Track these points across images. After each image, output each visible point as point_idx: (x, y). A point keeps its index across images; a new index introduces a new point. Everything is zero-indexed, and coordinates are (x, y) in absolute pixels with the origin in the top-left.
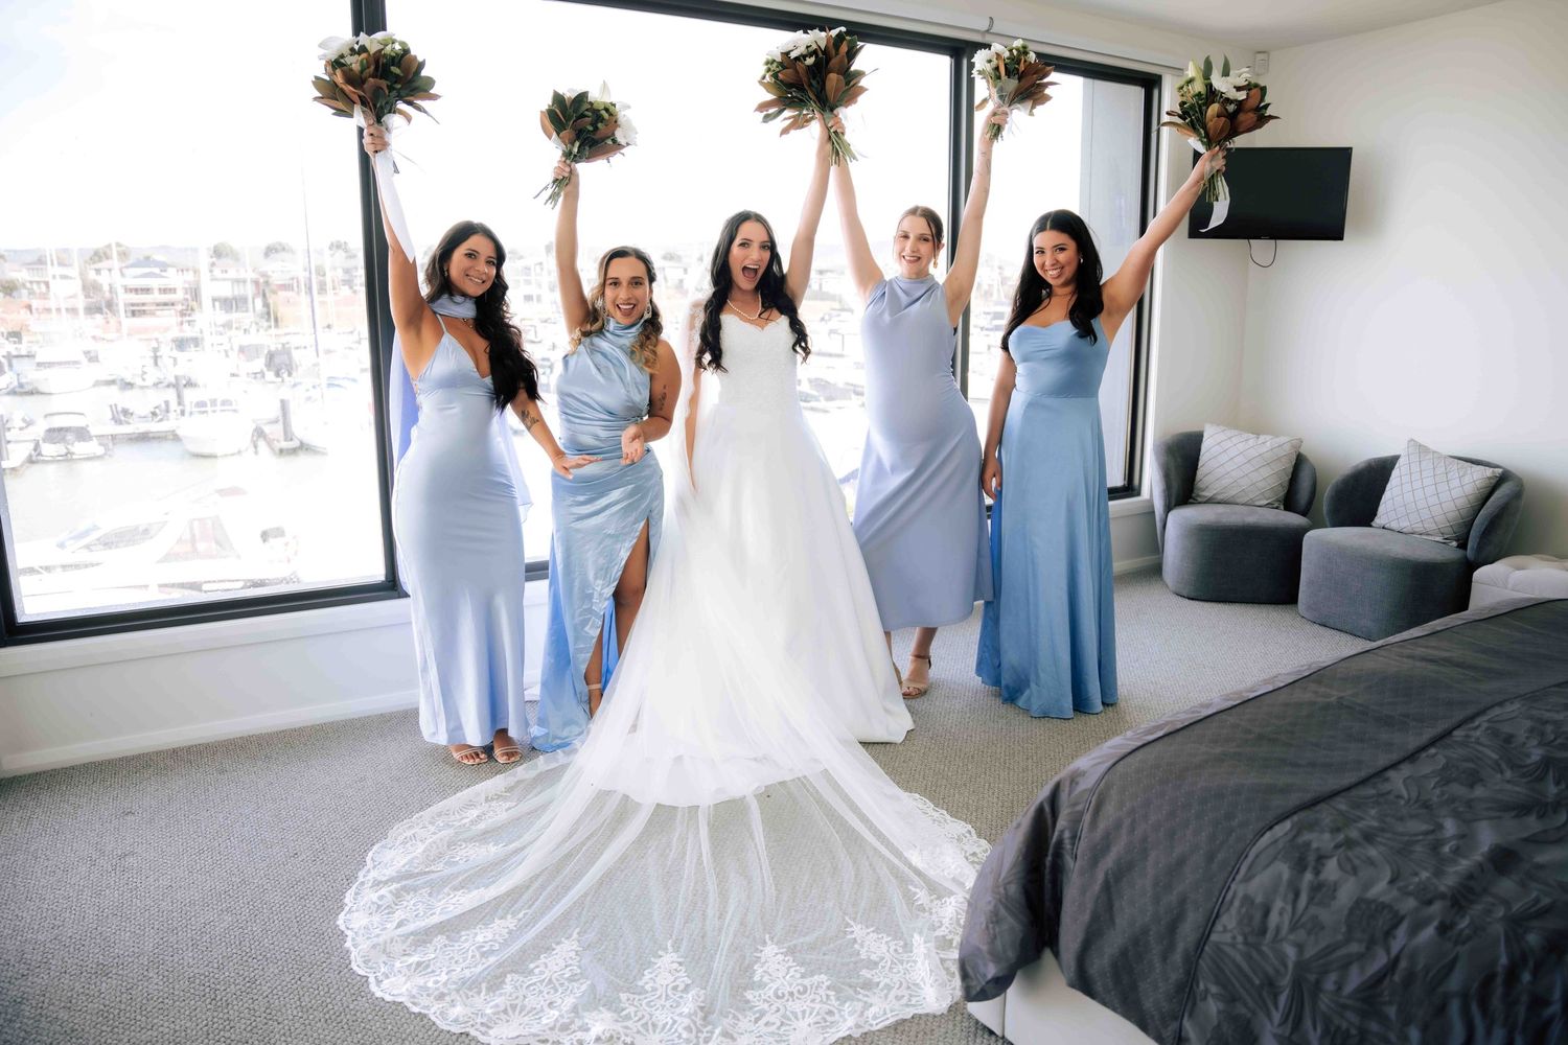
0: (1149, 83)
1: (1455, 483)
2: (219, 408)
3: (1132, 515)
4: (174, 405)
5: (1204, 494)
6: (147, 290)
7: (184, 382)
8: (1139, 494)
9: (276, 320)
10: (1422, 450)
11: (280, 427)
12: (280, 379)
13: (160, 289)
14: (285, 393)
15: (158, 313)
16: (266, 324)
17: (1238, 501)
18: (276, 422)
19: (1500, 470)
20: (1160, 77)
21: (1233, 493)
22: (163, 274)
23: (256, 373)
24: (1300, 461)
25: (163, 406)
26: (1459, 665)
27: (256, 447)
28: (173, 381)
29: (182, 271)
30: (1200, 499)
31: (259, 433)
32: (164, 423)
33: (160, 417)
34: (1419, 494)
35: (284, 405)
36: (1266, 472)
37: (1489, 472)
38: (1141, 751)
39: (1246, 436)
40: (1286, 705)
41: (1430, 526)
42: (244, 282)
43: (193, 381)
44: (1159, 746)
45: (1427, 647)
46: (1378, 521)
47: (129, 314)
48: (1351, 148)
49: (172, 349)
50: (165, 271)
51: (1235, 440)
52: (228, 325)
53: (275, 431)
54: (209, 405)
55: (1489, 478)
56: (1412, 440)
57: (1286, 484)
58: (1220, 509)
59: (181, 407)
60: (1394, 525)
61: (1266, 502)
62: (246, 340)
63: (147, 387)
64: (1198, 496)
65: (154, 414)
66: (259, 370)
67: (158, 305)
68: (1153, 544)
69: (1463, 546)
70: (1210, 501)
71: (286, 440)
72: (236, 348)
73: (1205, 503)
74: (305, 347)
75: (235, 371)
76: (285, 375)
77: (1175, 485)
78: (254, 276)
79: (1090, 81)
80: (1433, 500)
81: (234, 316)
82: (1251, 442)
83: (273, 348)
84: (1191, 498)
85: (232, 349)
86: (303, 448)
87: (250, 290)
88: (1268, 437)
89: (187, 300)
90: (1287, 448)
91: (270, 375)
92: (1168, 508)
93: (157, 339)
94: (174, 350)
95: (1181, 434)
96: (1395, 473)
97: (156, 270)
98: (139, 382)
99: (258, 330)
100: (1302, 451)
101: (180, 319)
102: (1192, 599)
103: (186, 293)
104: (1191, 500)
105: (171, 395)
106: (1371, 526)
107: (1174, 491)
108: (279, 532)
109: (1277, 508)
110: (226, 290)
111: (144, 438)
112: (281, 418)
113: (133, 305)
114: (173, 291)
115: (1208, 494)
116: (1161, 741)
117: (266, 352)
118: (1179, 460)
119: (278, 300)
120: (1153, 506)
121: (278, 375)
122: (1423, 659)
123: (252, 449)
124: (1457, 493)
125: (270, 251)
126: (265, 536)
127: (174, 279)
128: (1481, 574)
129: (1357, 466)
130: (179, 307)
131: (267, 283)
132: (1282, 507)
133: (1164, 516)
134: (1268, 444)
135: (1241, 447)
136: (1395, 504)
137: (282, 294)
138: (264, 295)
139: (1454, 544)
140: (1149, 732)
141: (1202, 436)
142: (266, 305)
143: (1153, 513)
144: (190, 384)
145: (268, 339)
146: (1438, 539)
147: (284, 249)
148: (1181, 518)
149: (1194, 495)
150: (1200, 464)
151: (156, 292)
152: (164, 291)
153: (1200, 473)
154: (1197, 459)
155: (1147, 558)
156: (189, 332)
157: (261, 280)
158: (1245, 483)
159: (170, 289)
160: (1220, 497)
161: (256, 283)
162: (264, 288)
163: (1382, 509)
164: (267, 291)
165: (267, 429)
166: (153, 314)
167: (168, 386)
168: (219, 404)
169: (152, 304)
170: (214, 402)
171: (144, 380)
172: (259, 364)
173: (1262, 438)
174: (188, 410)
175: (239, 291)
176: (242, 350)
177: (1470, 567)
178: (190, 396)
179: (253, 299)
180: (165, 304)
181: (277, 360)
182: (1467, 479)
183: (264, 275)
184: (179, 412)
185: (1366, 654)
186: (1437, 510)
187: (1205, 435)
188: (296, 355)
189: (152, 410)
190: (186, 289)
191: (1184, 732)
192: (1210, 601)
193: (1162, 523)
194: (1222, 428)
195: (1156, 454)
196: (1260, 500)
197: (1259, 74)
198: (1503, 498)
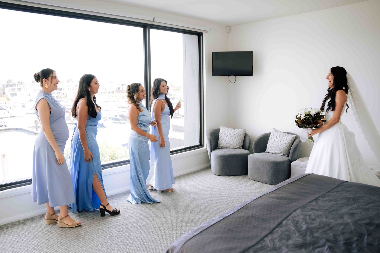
0: (200, 35)
1: (285, 139)
3: (202, 153)
5: (221, 146)
8: (203, 147)
10: (276, 130)
17: (231, 147)
19: (296, 135)
20: (202, 33)
21: (229, 145)
24: (246, 135)
26: (285, 199)
30: (220, 147)
34: (276, 143)
36: (237, 139)
37: (293, 136)
38: (193, 238)
39: (231, 129)
40: (236, 218)
41: (280, 151)
44: (198, 236)
45: (276, 193)
46: (267, 151)
48: (252, 52)
51: (228, 130)
55: (293, 138)
56: (274, 128)
57: (243, 142)
58: (225, 150)
60: (271, 152)
61: (237, 147)
64: (219, 146)
69: (288, 156)
70: (223, 148)
73: (221, 148)
77: (213, 144)
79: (184, 34)
80: (280, 144)
82: (233, 131)
84: (217, 147)
88: (237, 129)
90: (242, 131)
92: (211, 151)
95: (214, 129)
96: (270, 137)
100: (246, 132)
102: (219, 176)
104: (217, 148)
106: (265, 152)
107: (212, 146)
109: (240, 149)
115: (222, 146)
116: (199, 235)
118: (214, 137)
120: (207, 150)
122: (275, 198)
124: (286, 142)
128: (293, 164)
129: (260, 136)
132: (242, 148)
133: (210, 153)
134: (237, 131)
135: (230, 132)
136: (270, 146)
139: (286, 156)
140: (195, 231)
143: (207, 152)
146: (282, 155)
148: (215, 153)
149: (218, 146)
150: (219, 137)
153: (220, 140)
154: (219, 136)
155: (207, 164)
158: (232, 142)
160: (225, 147)
163: (267, 147)
173: (235, 129)
177: (290, 162)
182: (288, 138)
185: (260, 198)
186: (281, 147)
187: (220, 129)
191: (206, 231)
192: (224, 176)
193: (210, 155)
194: (225, 127)
195: (207, 136)
196: (236, 147)
197: (228, 32)
198: (297, 143)
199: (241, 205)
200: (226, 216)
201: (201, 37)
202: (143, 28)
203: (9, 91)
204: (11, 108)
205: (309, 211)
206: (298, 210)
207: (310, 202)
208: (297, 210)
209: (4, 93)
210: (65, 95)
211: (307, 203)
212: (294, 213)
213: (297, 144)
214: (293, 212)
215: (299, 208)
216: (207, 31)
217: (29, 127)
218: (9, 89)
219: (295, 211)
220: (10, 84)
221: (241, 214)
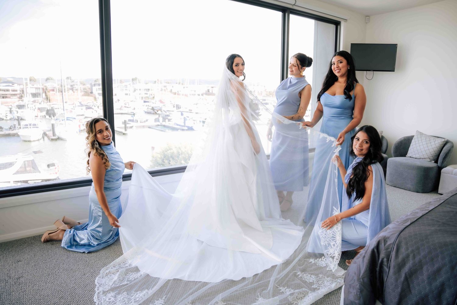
0: (337, 24)
1: (433, 143)
2: (32, 126)
4: (17, 126)
6: (8, 90)
7: (20, 118)
9: (49, 100)
10: (421, 134)
11: (51, 132)
12: (51, 118)
13: (12, 90)
14: (53, 122)
15: (11, 97)
16: (46, 101)
18: (50, 131)
19: (446, 140)
20: (340, 22)
22: (13, 85)
23: (43, 116)
25: (13, 126)
27: (44, 138)
28: (17, 118)
29: (19, 85)
31: (45, 134)
32: (14, 131)
33: (12, 129)
34: (422, 147)
35: (53, 125)
37: (443, 140)
41: (426, 156)
42: (39, 88)
43: (23, 118)
46: (408, 155)
47: (2, 98)
48: (397, 44)
49: (16, 108)
50: (14, 85)
52: (34, 102)
53: (50, 134)
54: (29, 125)
55: (444, 142)
56: (418, 131)
59: (20, 126)
60: (414, 156)
62: (40, 106)
63: (7, 120)
65: (10, 128)
66: (44, 115)
67: (11, 95)
69: (436, 162)
71: (53, 136)
72: (37, 108)
74: (58, 108)
75: (36, 115)
76: (52, 117)
78: (42, 87)
80: (426, 149)
81: (36, 99)
83: (49, 109)
85: (36, 109)
86: (59, 139)
87: (41, 91)
89: (21, 93)
91: (47, 117)
93: (11, 105)
94: (17, 109)
96: (413, 141)
97: (11, 84)
98: (5, 118)
99: (44, 103)
100: (383, 135)
101: (18, 99)
103: (21, 92)
105: (16, 123)
106: (406, 157)
108: (53, 165)
110: (34, 91)
111: (8, 135)
112: (52, 129)
113: (3, 95)
114: (17, 91)
117: (46, 110)
119: (50, 94)
121: (50, 117)
123: (42, 139)
124: (433, 146)
125: (47, 79)
126: (48, 166)
127: (16, 87)
128: (443, 170)
129: (401, 138)
130: (18, 96)
131: (46, 89)
136: (413, 151)
137: (51, 92)
138: (46, 93)
139: (433, 161)
142: (46, 95)
144: (22, 119)
145: (46, 105)
146: (428, 160)
147: (51, 79)
151: (11, 91)
152: (14, 91)
156: (21, 103)
157: (45, 88)
159: (15, 90)
161: (43, 89)
162: (45, 91)
163: (409, 152)
164: (46, 92)
165: (47, 133)
166: (10, 98)
167: (15, 120)
168: (32, 125)
169: (9, 95)
170: (30, 125)
171: (6, 118)
172: (44, 113)
174: (22, 127)
175: (38, 91)
176: (39, 109)
177: (440, 169)
178: (22, 123)
179: (42, 94)
180: (14, 95)
181: (49, 112)
182: (436, 142)
183: (45, 86)
184: (19, 127)
186: (428, 152)
188: (56, 111)
189: (10, 127)
190: (20, 90)
197: (366, 23)
201: (339, 27)
202: (282, 12)
203: (97, 91)
204: (98, 108)
209: (92, 93)
210: (153, 96)
213: (449, 148)
216: (346, 20)
218: (97, 89)
220: (97, 83)
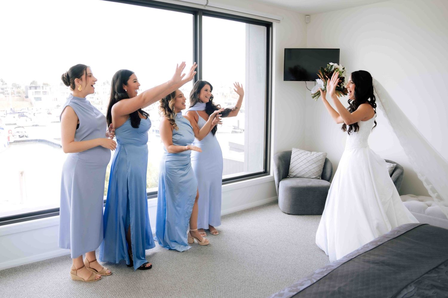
0: (268, 25)
3: (266, 183)
5: (292, 174)
8: (269, 174)
17: (305, 176)
19: (396, 164)
20: (272, 23)
21: (303, 173)
24: (326, 161)
26: (388, 265)
30: (291, 176)
36: (315, 166)
37: (392, 165)
39: (307, 152)
45: (374, 255)
48: (339, 49)
51: (303, 154)
55: (392, 167)
57: (322, 170)
58: (298, 180)
61: (315, 177)
68: (275, 193)
70: (295, 177)
73: (293, 177)
77: (282, 171)
79: (248, 24)
82: (309, 155)
84: (288, 175)
88: (315, 153)
90: (322, 156)
92: (280, 180)
95: (284, 152)
100: (327, 157)
102: (289, 214)
104: (288, 176)
107: (281, 174)
109: (319, 179)
115: (294, 174)
118: (283, 162)
120: (274, 179)
122: (374, 263)
132: (321, 178)
133: (278, 183)
134: (315, 155)
135: (305, 156)
141: (291, 153)
143: (274, 181)
148: (285, 184)
149: (289, 174)
150: (291, 163)
153: (291, 166)
154: (290, 161)
155: (273, 198)
158: (307, 170)
160: (298, 175)
173: (313, 153)
185: (351, 262)
187: (292, 152)
192: (296, 215)
193: (278, 185)
194: (298, 149)
195: (275, 160)
196: (312, 176)
197: (307, 23)
198: (397, 174)
199: (322, 272)
200: (301, 289)
201: (271, 29)
202: (193, 14)
203: (33, 94)
204: (34, 115)
205: (429, 290)
206: (411, 286)
207: (427, 273)
208: (409, 286)
209: (27, 97)
211: (424, 274)
212: (405, 292)
213: (397, 176)
214: (403, 289)
215: (412, 282)
216: (278, 21)
217: (54, 139)
218: (33, 92)
219: (406, 287)
220: (34, 85)
221: (324, 288)
